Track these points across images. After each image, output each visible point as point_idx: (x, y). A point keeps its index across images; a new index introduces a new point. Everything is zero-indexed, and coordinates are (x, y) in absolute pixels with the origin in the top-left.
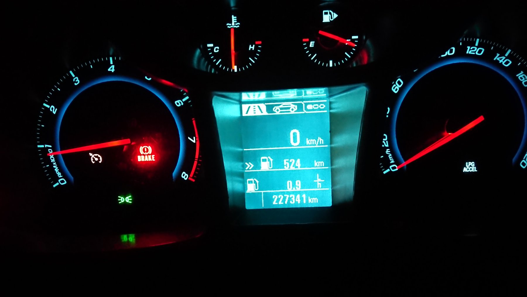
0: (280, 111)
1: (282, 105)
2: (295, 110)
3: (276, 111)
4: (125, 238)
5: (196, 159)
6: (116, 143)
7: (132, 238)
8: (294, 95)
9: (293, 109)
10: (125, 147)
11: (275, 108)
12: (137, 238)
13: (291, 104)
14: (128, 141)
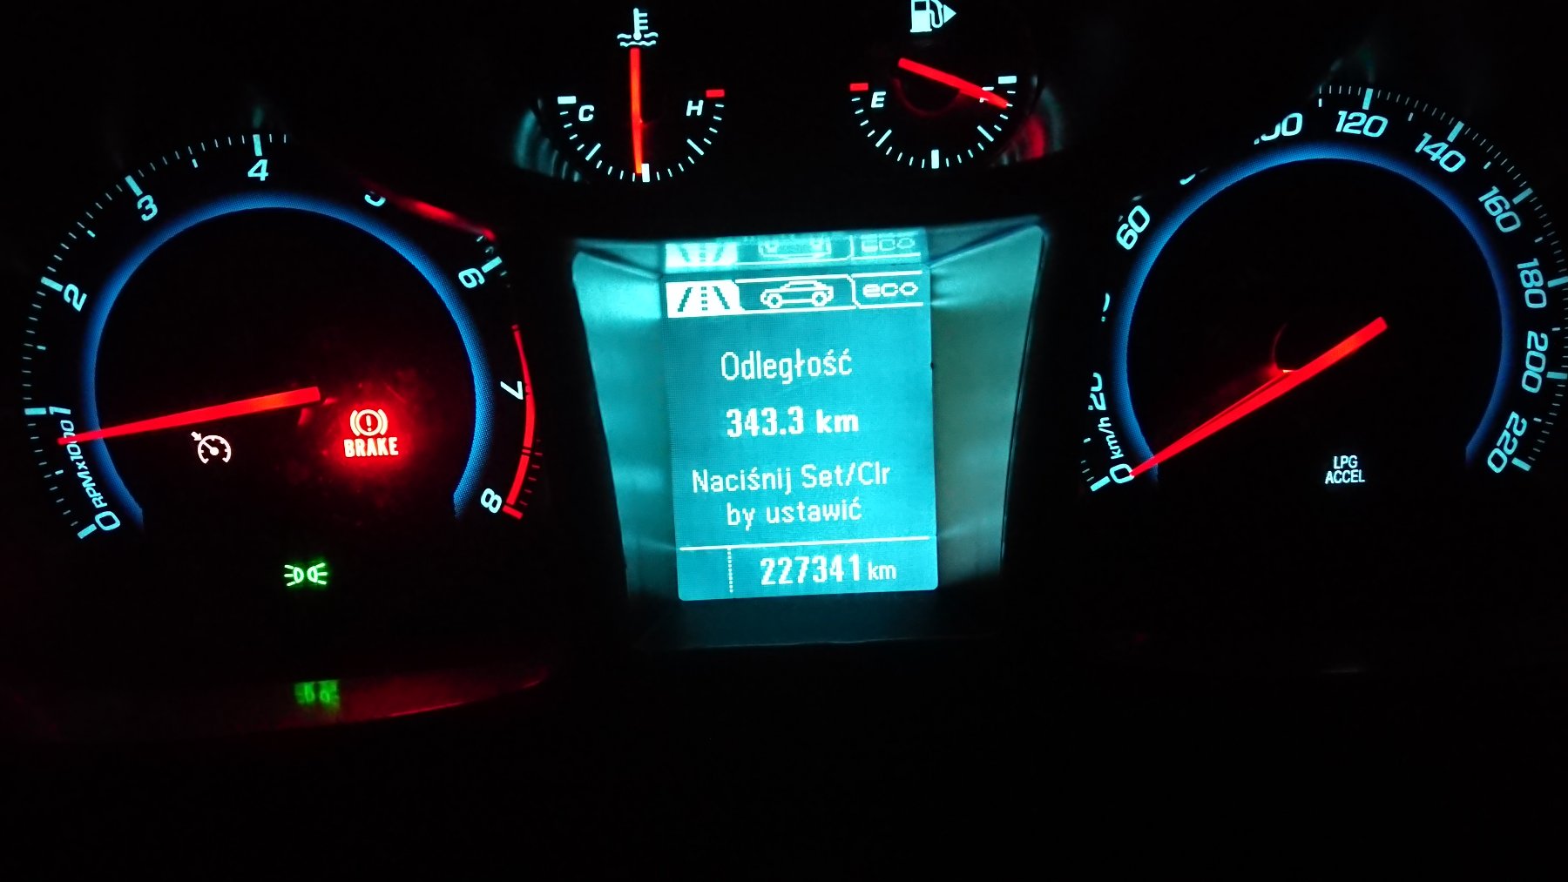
0: (781, 301)
1: (787, 285)
2: (826, 300)
3: (768, 303)
4: (306, 692)
5: (528, 449)
6: (273, 401)
7: (328, 693)
8: (823, 254)
9: (821, 296)
10: (305, 412)
11: (768, 294)
12: (342, 691)
13: (815, 283)
14: (312, 394)
